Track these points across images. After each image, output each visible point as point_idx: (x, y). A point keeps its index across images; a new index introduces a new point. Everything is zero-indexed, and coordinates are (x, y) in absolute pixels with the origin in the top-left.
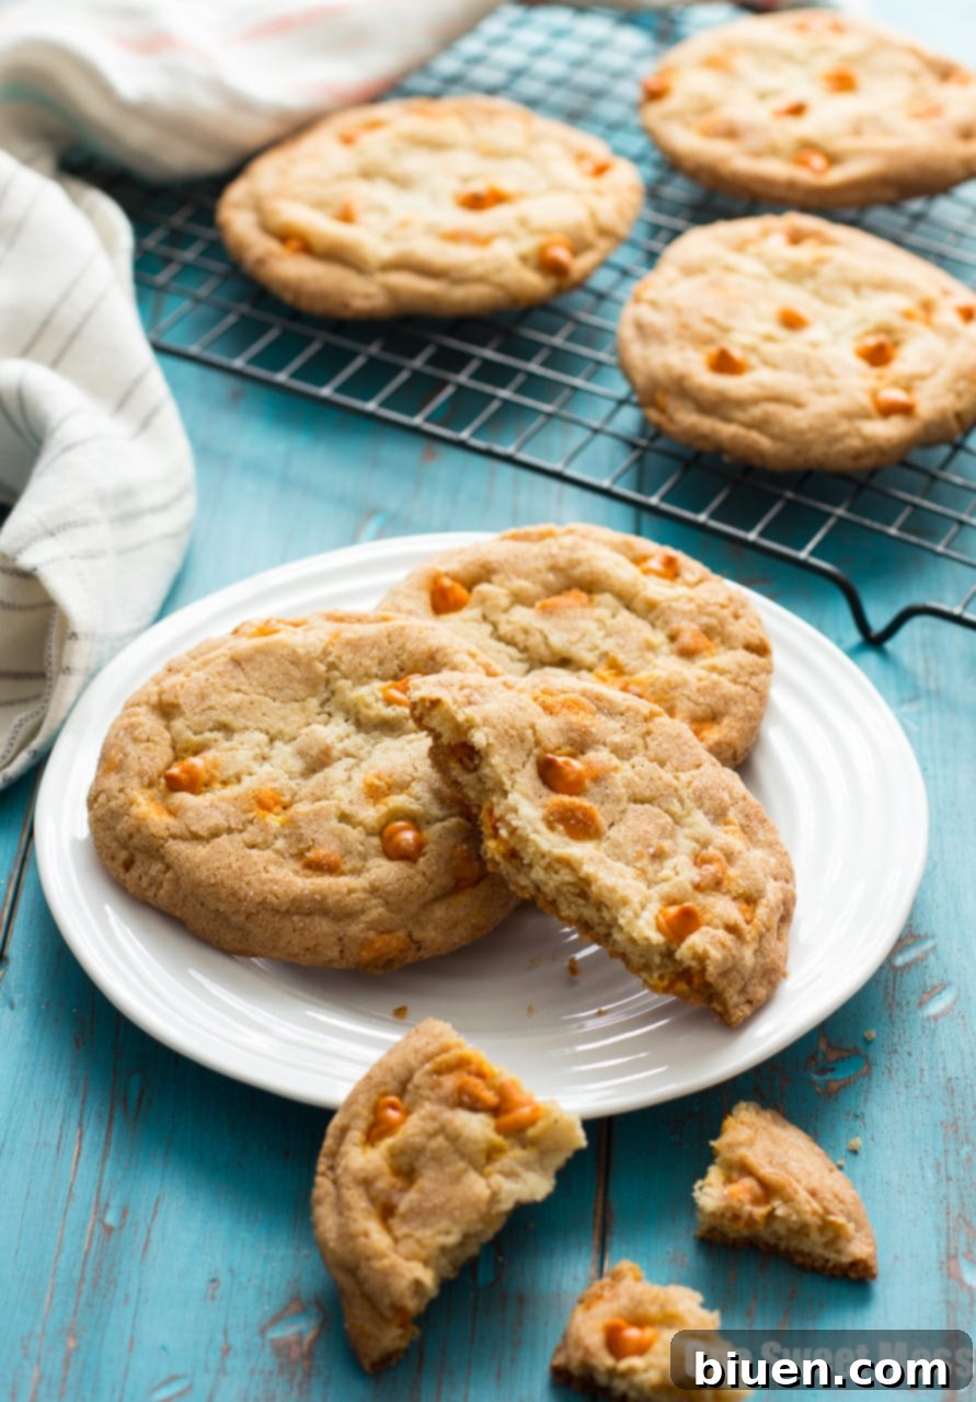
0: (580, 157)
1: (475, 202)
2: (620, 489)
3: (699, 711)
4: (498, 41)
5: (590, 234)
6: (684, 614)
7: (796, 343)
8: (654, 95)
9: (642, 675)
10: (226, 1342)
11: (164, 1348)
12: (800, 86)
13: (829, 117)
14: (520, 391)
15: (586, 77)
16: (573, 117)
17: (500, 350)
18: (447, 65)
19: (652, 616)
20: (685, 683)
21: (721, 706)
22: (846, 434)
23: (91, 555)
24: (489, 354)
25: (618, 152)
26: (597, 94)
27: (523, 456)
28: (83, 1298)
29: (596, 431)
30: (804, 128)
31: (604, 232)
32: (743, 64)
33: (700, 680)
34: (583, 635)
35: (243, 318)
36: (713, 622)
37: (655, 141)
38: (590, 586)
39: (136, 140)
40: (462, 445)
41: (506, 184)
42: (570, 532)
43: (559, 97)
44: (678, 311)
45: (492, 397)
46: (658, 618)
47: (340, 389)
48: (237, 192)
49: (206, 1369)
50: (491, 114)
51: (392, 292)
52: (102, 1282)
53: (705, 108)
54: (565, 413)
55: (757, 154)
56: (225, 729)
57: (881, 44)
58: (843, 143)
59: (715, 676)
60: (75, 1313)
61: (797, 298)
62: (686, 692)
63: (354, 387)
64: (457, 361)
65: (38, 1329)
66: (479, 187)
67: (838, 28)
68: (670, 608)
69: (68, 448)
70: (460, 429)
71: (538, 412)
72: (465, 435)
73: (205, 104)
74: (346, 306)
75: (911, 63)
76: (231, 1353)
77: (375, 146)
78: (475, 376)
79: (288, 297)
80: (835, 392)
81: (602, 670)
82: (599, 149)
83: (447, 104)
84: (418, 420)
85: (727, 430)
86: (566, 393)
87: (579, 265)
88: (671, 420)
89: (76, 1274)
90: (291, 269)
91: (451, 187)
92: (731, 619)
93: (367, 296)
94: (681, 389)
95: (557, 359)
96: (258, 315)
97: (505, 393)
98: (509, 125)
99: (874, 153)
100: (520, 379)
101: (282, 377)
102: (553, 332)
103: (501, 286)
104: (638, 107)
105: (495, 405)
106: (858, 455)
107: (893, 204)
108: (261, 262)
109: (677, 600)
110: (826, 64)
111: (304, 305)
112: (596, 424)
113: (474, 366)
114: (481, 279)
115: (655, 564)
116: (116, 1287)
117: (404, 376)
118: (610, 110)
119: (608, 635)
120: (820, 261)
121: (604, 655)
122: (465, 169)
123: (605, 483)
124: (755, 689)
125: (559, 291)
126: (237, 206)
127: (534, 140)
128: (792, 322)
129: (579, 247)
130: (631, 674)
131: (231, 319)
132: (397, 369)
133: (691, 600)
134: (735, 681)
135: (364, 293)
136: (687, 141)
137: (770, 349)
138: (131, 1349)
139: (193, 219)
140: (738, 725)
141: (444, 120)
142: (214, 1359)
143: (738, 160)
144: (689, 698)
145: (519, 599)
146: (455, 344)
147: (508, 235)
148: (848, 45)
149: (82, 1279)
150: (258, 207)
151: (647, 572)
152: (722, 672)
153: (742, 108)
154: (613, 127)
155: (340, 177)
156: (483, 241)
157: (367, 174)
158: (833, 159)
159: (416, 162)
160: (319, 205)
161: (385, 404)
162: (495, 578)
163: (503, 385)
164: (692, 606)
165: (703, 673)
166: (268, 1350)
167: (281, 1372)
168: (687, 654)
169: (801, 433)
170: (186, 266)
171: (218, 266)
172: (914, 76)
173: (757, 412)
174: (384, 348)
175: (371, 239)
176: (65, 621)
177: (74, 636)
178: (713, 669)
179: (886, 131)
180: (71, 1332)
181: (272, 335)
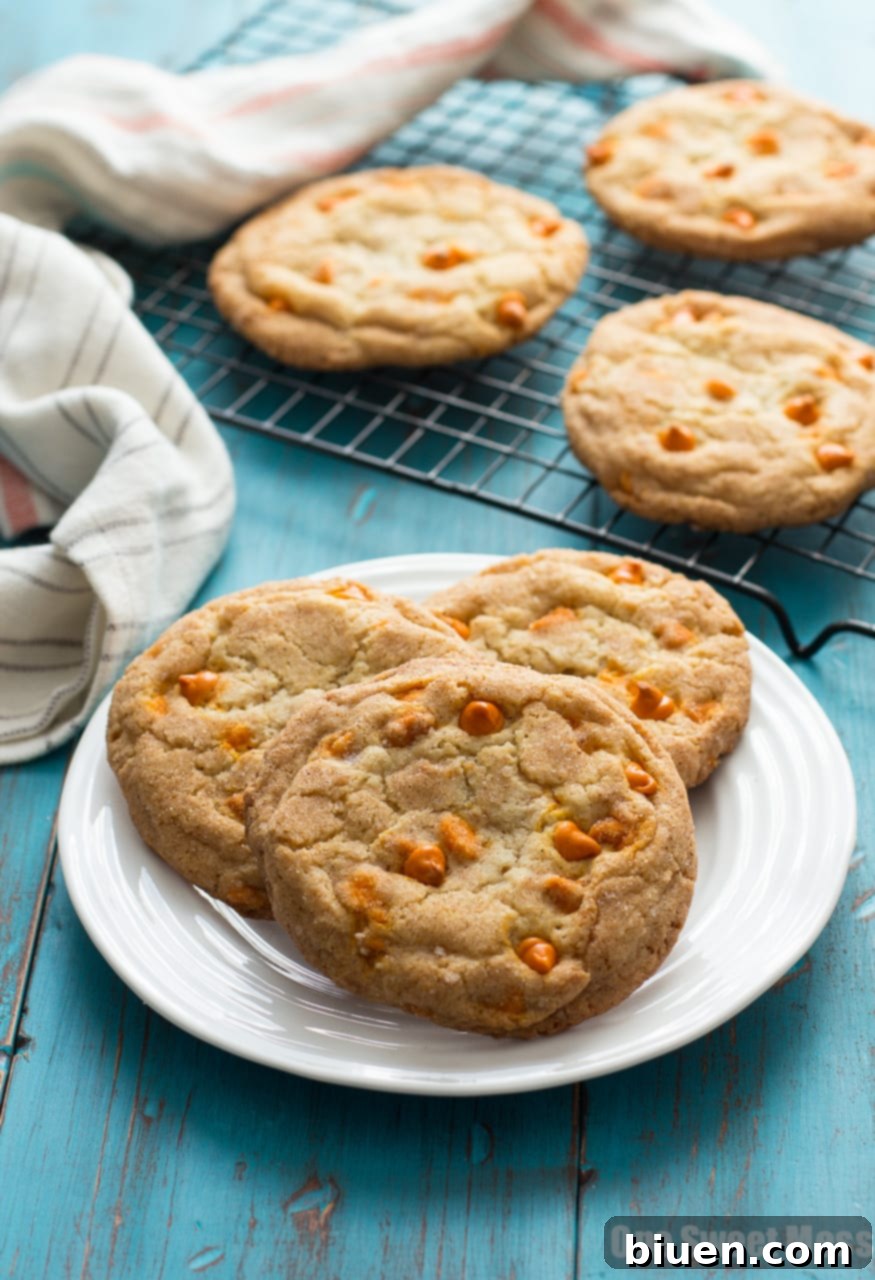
0: (532, 219)
1: (439, 263)
2: (571, 522)
4: (458, 114)
5: (542, 290)
8: (598, 161)
10: (253, 1217)
11: (199, 1223)
12: (727, 150)
13: (754, 178)
14: (480, 433)
15: (536, 145)
16: (525, 182)
17: (463, 396)
18: (411, 136)
24: (453, 400)
25: (566, 213)
26: (547, 160)
27: (484, 493)
28: (127, 1180)
29: (550, 469)
30: (732, 188)
31: (554, 287)
32: (676, 131)
35: (233, 371)
37: (598, 202)
39: (131, 208)
40: (430, 484)
41: (466, 246)
42: (541, 558)
43: (513, 163)
45: (456, 440)
47: (319, 436)
48: (226, 257)
49: (236, 1241)
50: (452, 182)
51: (365, 346)
52: (143, 1167)
53: (643, 171)
54: (522, 453)
55: (690, 213)
57: (800, 110)
58: (768, 202)
60: (120, 1194)
63: (333, 432)
64: (426, 408)
65: (88, 1209)
66: (441, 248)
67: (761, 97)
70: (427, 468)
71: (498, 453)
72: (432, 475)
73: (193, 175)
74: (324, 359)
75: (826, 127)
76: (258, 1227)
77: (349, 212)
78: (441, 421)
79: (272, 352)
82: (548, 211)
83: (412, 173)
84: (390, 462)
86: (523, 434)
87: (533, 317)
89: (120, 1161)
90: (275, 326)
91: (417, 249)
93: (343, 350)
95: (514, 404)
96: (247, 368)
97: (467, 436)
98: (468, 192)
99: (795, 210)
100: (481, 422)
101: (268, 425)
102: (510, 379)
103: (462, 339)
104: (583, 172)
105: (459, 447)
107: (814, 255)
108: (248, 320)
110: (750, 129)
111: (287, 358)
112: (549, 462)
113: (439, 411)
114: (444, 333)
116: (155, 1171)
117: (377, 422)
118: (558, 174)
122: (427, 232)
123: (559, 517)
125: (515, 342)
126: (226, 269)
127: (490, 204)
128: (720, 394)
129: (531, 301)
131: (222, 372)
132: (371, 416)
135: (341, 348)
136: (627, 202)
138: (170, 1225)
139: (186, 282)
141: (410, 187)
142: (242, 1232)
143: (674, 219)
145: (514, 624)
146: (423, 392)
147: (468, 292)
148: (771, 112)
149: (126, 1165)
150: (244, 270)
153: (677, 172)
154: (561, 190)
155: (319, 242)
156: (445, 298)
157: (342, 238)
158: (758, 216)
159: (385, 227)
160: (300, 268)
161: (360, 448)
162: (490, 609)
163: (466, 428)
166: (290, 1223)
167: (302, 1242)
170: (182, 325)
171: (209, 325)
172: (829, 139)
174: (359, 397)
175: (346, 298)
179: (806, 190)
180: (118, 1210)
181: (259, 386)
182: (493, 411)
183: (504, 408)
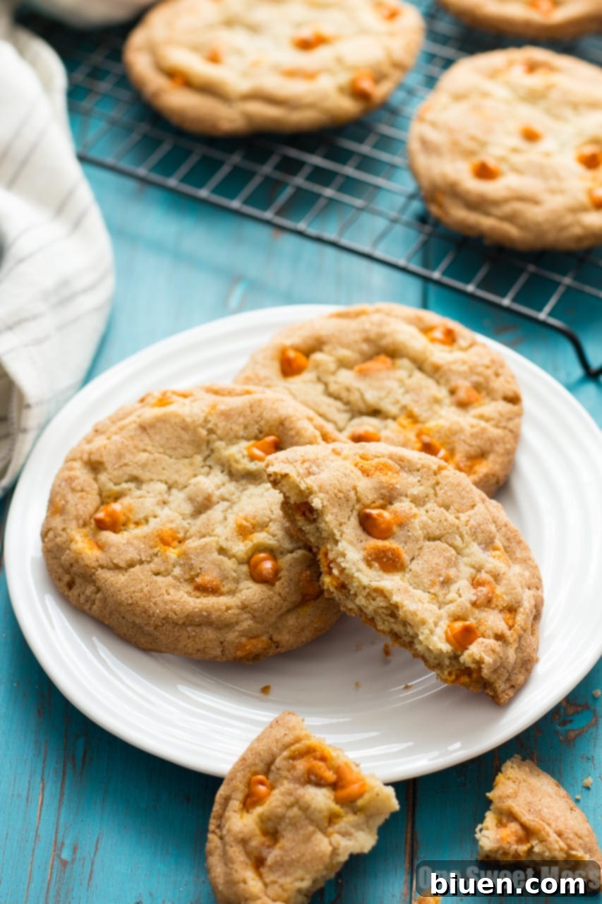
0: (379, 5)
1: (306, 45)
2: (411, 266)
3: (472, 451)
5: (386, 68)
6: (460, 374)
7: (533, 154)
9: (431, 424)
14: (340, 190)
17: (328, 156)
19: (437, 376)
20: (461, 430)
21: (487, 446)
22: (571, 225)
23: (38, 342)
27: (345, 241)
29: (394, 221)
31: (398, 66)
33: (472, 426)
34: (389, 393)
35: (145, 136)
36: (480, 379)
38: (393, 353)
40: (301, 234)
41: (326, 29)
42: (378, 311)
44: (450, 131)
45: (318, 196)
46: (441, 377)
47: (214, 191)
48: (138, 38)
51: (249, 117)
54: (371, 206)
56: (135, 480)
59: (483, 424)
61: (533, 116)
62: (462, 437)
63: (224, 188)
64: (295, 167)
66: (306, 33)
68: (450, 370)
69: (21, 261)
70: (299, 220)
71: (352, 206)
72: (302, 225)
74: (216, 127)
78: (310, 178)
79: (176, 121)
80: (561, 192)
81: (403, 420)
84: (269, 214)
85: (487, 222)
86: (370, 190)
87: (380, 92)
88: (447, 214)
89: (42, 900)
90: (177, 99)
91: (288, 32)
92: (493, 377)
93: (231, 120)
94: (453, 191)
95: (367, 164)
96: (155, 133)
97: (329, 192)
100: (339, 181)
101: (172, 182)
102: (361, 140)
103: (325, 110)
105: (323, 202)
106: (579, 239)
108: (156, 94)
109: (455, 362)
111: (188, 126)
112: (393, 215)
113: (306, 171)
114: (310, 106)
115: (438, 334)
117: (257, 179)
119: (407, 392)
120: (549, 88)
121: (404, 408)
122: (296, 17)
123: (402, 262)
124: (511, 431)
125: (366, 112)
126: (139, 49)
128: (531, 136)
129: (379, 78)
130: (423, 422)
131: (135, 136)
132: (253, 174)
133: (464, 362)
134: (497, 426)
135: (229, 118)
137: (517, 159)
139: (108, 58)
140: (499, 460)
143: (489, 5)
144: (465, 441)
145: (343, 364)
146: (293, 153)
147: (327, 70)
150: (152, 50)
151: (433, 340)
152: (487, 420)
155: (211, 26)
156: (310, 76)
157: (230, 23)
158: (555, 2)
159: (262, 13)
160: (195, 48)
161: (245, 202)
162: (326, 348)
164: (465, 368)
165: (475, 421)
168: (463, 405)
169: (538, 224)
170: (104, 95)
171: (125, 95)
173: (507, 209)
174: (246, 157)
175: (231, 76)
176: (21, 396)
177: (28, 406)
178: (481, 417)
181: (165, 148)
182: (349, 170)
183: (359, 167)
